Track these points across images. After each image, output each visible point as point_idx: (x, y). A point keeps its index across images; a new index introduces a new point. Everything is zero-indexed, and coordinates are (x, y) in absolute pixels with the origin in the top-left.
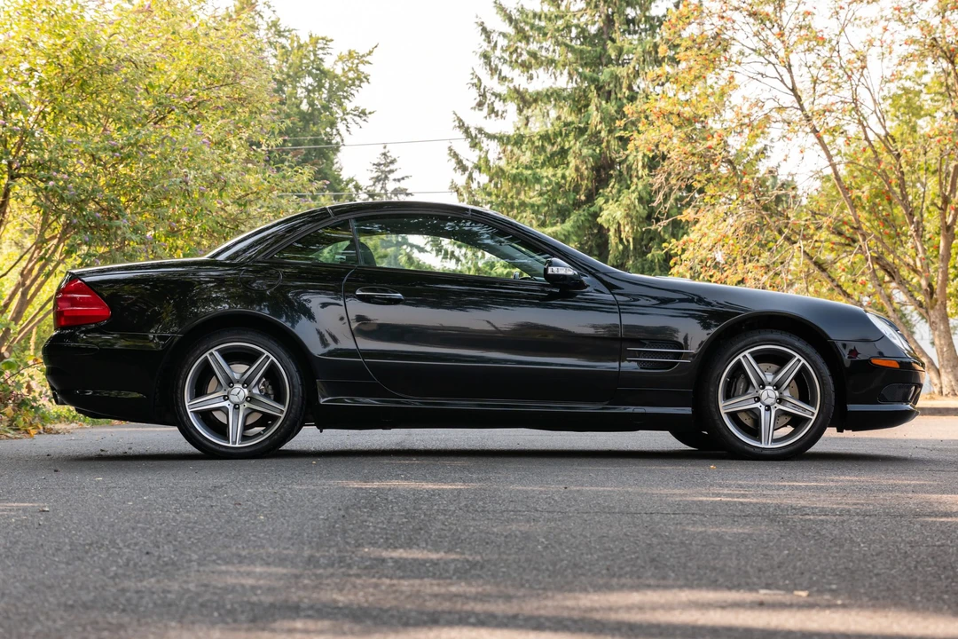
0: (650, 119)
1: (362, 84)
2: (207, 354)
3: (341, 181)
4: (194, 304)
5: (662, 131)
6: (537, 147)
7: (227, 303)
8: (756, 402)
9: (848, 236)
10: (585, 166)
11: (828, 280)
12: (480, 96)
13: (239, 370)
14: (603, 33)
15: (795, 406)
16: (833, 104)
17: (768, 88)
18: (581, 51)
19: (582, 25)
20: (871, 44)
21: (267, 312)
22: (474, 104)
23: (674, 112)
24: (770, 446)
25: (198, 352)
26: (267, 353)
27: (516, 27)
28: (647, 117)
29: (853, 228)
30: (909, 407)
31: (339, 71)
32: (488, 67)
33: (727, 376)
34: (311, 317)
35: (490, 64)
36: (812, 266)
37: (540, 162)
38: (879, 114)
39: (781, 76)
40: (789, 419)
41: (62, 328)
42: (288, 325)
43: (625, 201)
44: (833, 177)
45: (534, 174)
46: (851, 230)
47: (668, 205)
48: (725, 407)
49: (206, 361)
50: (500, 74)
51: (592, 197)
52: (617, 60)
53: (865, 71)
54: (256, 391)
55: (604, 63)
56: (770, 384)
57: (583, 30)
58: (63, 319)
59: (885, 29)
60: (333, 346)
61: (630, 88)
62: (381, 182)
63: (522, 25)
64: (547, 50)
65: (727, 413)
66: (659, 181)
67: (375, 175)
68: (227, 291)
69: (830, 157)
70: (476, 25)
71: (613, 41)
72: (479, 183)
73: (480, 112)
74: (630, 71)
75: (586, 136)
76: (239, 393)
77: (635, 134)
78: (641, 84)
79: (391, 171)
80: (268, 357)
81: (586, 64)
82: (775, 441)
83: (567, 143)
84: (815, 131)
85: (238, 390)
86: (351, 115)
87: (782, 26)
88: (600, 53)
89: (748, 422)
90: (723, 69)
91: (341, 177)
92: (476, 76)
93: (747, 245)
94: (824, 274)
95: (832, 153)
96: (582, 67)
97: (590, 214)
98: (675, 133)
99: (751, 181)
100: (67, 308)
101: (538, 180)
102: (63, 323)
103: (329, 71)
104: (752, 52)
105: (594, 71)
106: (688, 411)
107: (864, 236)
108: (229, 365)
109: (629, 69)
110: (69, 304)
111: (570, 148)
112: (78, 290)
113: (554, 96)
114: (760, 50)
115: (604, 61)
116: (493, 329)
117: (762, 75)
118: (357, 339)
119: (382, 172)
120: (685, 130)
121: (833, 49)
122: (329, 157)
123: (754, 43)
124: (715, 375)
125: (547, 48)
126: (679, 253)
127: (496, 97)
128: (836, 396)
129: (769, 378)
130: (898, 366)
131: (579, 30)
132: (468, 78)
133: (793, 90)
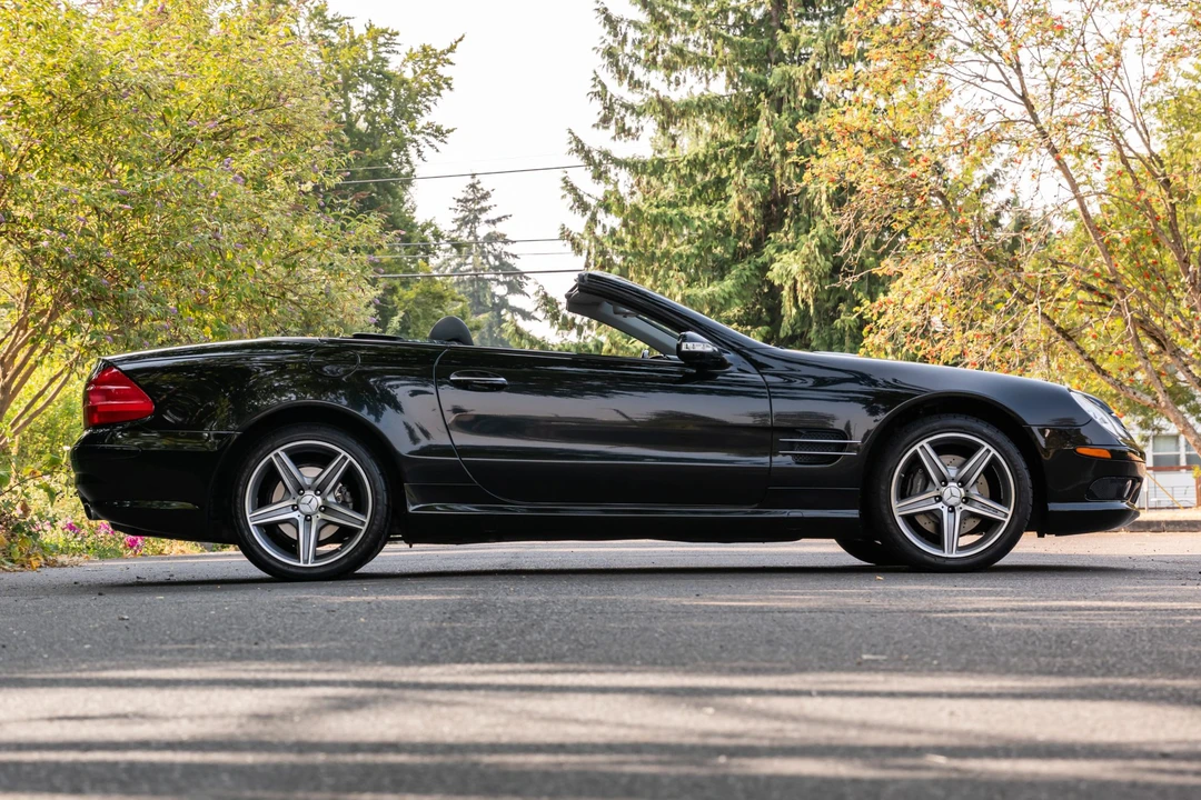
0: (833, 138)
1: (441, 92)
2: (272, 455)
3: (414, 226)
4: (253, 396)
5: (849, 155)
6: (683, 177)
7: (293, 392)
8: (937, 502)
9: (1103, 292)
10: (751, 203)
11: (1077, 352)
12: (605, 108)
13: (310, 473)
14: (771, 19)
15: (984, 506)
16: (1077, 115)
17: (989, 95)
18: (742, 45)
19: (742, 8)
20: (1126, 34)
21: (344, 402)
22: (596, 119)
23: (865, 128)
24: (954, 555)
25: (261, 452)
26: (343, 453)
27: (652, 13)
28: (828, 137)
29: (1107, 281)
30: (1124, 505)
31: (408, 75)
32: (615, 69)
33: (902, 471)
34: (397, 407)
35: (617, 65)
36: (1055, 333)
37: (688, 196)
38: (1141, 128)
39: (1007, 80)
40: (977, 522)
41: (95, 427)
42: (371, 419)
43: (805, 250)
44: (1079, 212)
45: (682, 214)
46: (1106, 285)
47: (858, 255)
48: (899, 508)
49: (271, 464)
50: (631, 77)
51: (761, 243)
52: (792, 55)
53: (1120, 70)
54: (331, 499)
55: (773, 60)
56: (953, 480)
57: (744, 16)
58: (96, 416)
59: (1146, 14)
60: (424, 442)
61: (809, 94)
62: (469, 226)
63: (660, 10)
64: (696, 43)
65: (902, 516)
66: (845, 222)
67: (461, 215)
68: (292, 378)
69: (1075, 187)
70: (596, 14)
71: (786, 30)
72: (604, 226)
73: (607, 131)
74: (808, 72)
75: (751, 161)
76: (312, 501)
77: (813, 159)
78: (824, 88)
79: (483, 210)
80: (345, 458)
81: (748, 61)
82: (961, 549)
83: (725, 171)
84: (1054, 151)
85: (309, 498)
86: (422, 135)
87: (1007, 13)
88: (768, 47)
89: (929, 527)
90: (929, 71)
91: (415, 221)
92: (600, 82)
93: (967, 307)
94: (1070, 344)
95: (1078, 181)
96: (744, 65)
97: (757, 267)
98: (866, 157)
99: (969, 221)
100: (100, 402)
101: (686, 221)
102: (96, 421)
103: (395, 76)
104: (966, 47)
105: (760, 70)
106: (854, 513)
107: (1123, 292)
108: (298, 468)
109: (807, 68)
110: (104, 398)
111: (729, 177)
112: (114, 380)
113: (707, 106)
114: (978, 44)
115: (773, 56)
116: (623, 419)
117: (982, 78)
118: (453, 433)
119: (470, 211)
120: (880, 153)
121: (1076, 42)
122: (397, 193)
123: (970, 34)
124: (887, 470)
125: (694, 40)
126: (875, 318)
127: (627, 109)
128: (1034, 493)
129: (952, 472)
130: (1109, 456)
131: (739, 15)
132: (588, 86)
133: (1024, 97)
